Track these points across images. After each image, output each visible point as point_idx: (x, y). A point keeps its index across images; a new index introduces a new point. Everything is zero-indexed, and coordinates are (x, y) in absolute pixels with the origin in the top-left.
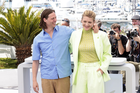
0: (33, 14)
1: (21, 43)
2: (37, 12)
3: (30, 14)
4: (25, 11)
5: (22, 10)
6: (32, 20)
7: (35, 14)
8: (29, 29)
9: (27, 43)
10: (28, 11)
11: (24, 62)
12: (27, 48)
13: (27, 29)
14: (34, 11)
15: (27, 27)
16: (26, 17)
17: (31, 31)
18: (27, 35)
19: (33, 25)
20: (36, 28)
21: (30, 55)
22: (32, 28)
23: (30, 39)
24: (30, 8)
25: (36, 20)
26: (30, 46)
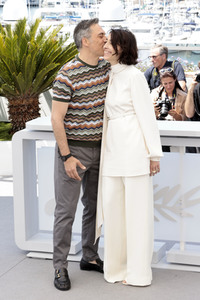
0: (42, 34)
1: (19, 90)
2: (51, 30)
3: (37, 33)
4: (27, 28)
5: (21, 25)
6: (41, 47)
7: (47, 34)
8: (34, 63)
9: (30, 91)
10: (33, 28)
11: (24, 127)
12: (31, 100)
13: (31, 63)
14: (45, 28)
15: (30, 61)
16: (28, 38)
17: (39, 67)
18: (31, 75)
19: (42, 56)
20: (49, 62)
21: (36, 114)
22: (41, 62)
23: (36, 83)
24: (37, 22)
25: (49, 46)
26: (37, 97)
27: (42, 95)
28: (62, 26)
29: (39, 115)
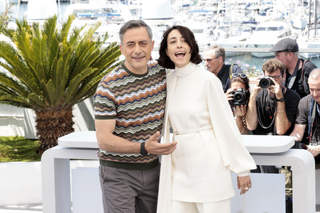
0: (76, 33)
1: (49, 100)
2: (86, 29)
3: (70, 33)
4: (58, 27)
5: (51, 24)
6: (75, 48)
7: (81, 34)
8: (67, 68)
9: (62, 101)
10: (65, 27)
11: (56, 144)
12: (63, 113)
13: (62, 68)
14: (79, 27)
15: (62, 65)
16: (60, 40)
17: (73, 71)
18: (63, 82)
19: (77, 59)
20: (84, 67)
21: (69, 129)
22: (75, 67)
23: (69, 92)
24: (70, 20)
25: (84, 48)
26: (70, 109)
27: (76, 106)
28: (100, 24)
29: (73, 130)
